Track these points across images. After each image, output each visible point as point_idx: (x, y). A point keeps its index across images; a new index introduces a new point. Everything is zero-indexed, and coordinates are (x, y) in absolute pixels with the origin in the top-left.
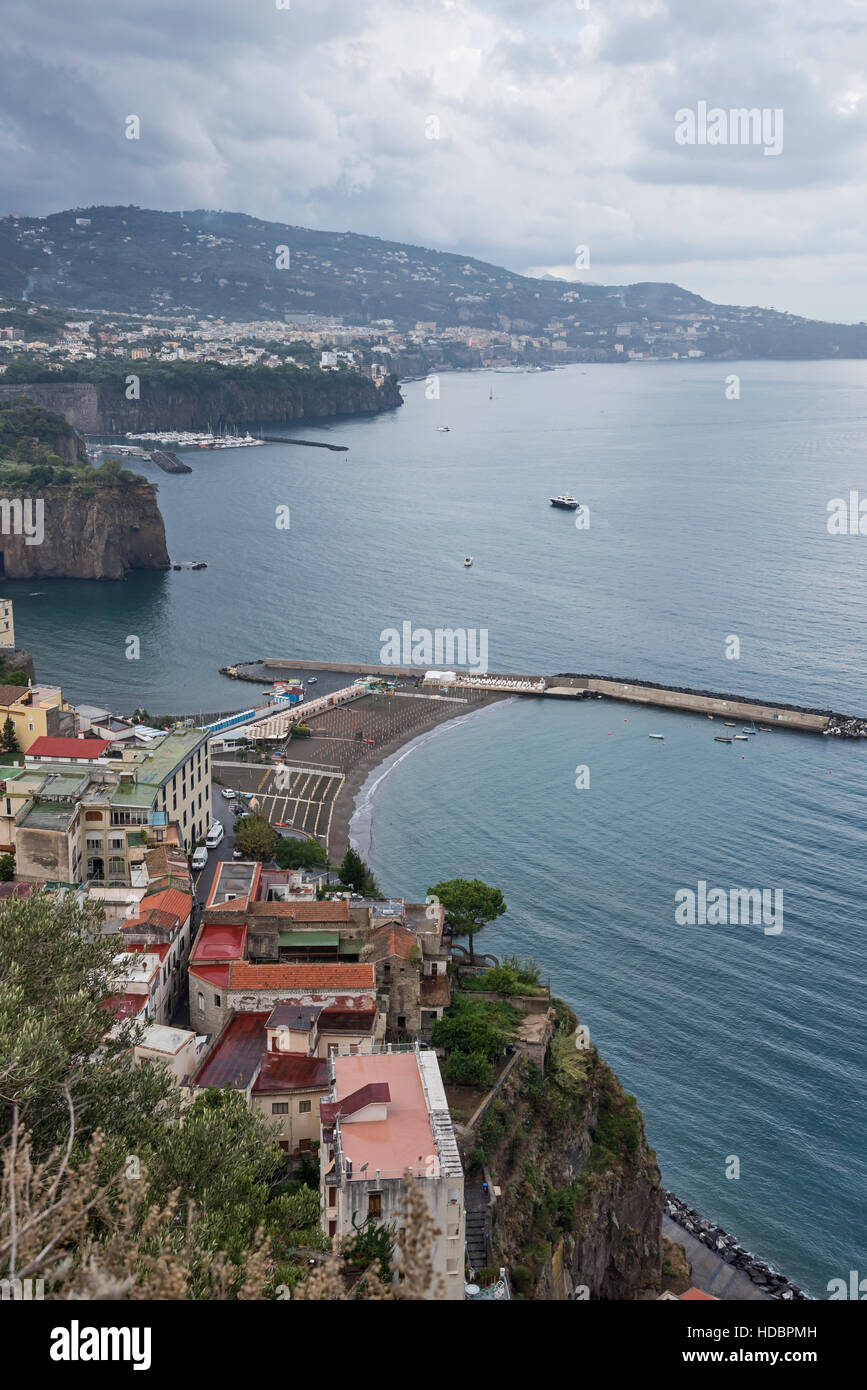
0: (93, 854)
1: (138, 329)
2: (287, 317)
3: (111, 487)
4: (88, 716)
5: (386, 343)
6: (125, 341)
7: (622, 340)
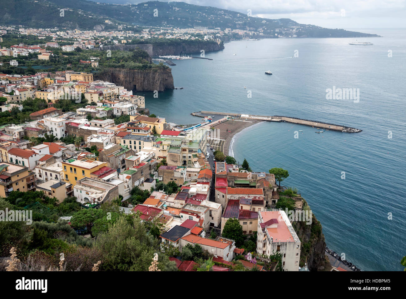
0: (184, 159)
1: (160, 31)
2: (195, 27)
3: (161, 69)
4: (172, 125)
5: (219, 33)
6: (157, 34)
7: (277, 33)
